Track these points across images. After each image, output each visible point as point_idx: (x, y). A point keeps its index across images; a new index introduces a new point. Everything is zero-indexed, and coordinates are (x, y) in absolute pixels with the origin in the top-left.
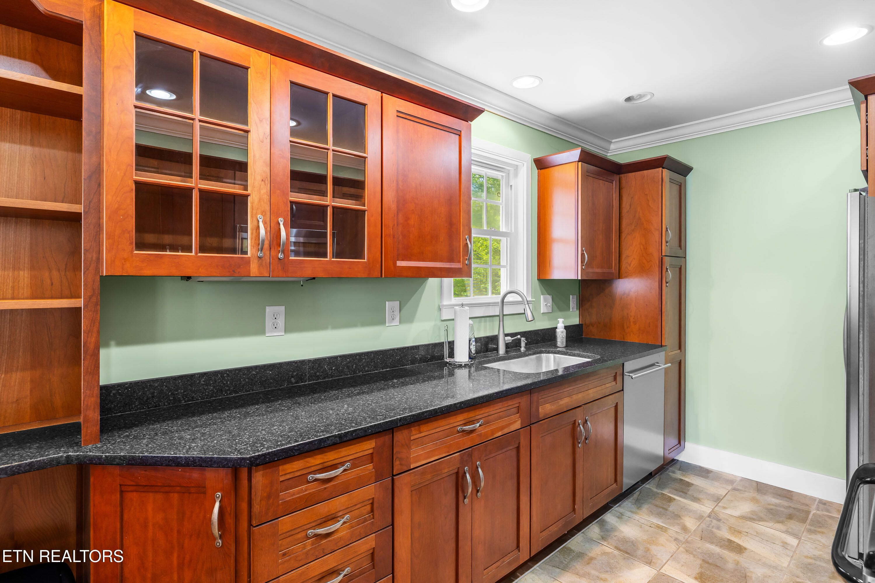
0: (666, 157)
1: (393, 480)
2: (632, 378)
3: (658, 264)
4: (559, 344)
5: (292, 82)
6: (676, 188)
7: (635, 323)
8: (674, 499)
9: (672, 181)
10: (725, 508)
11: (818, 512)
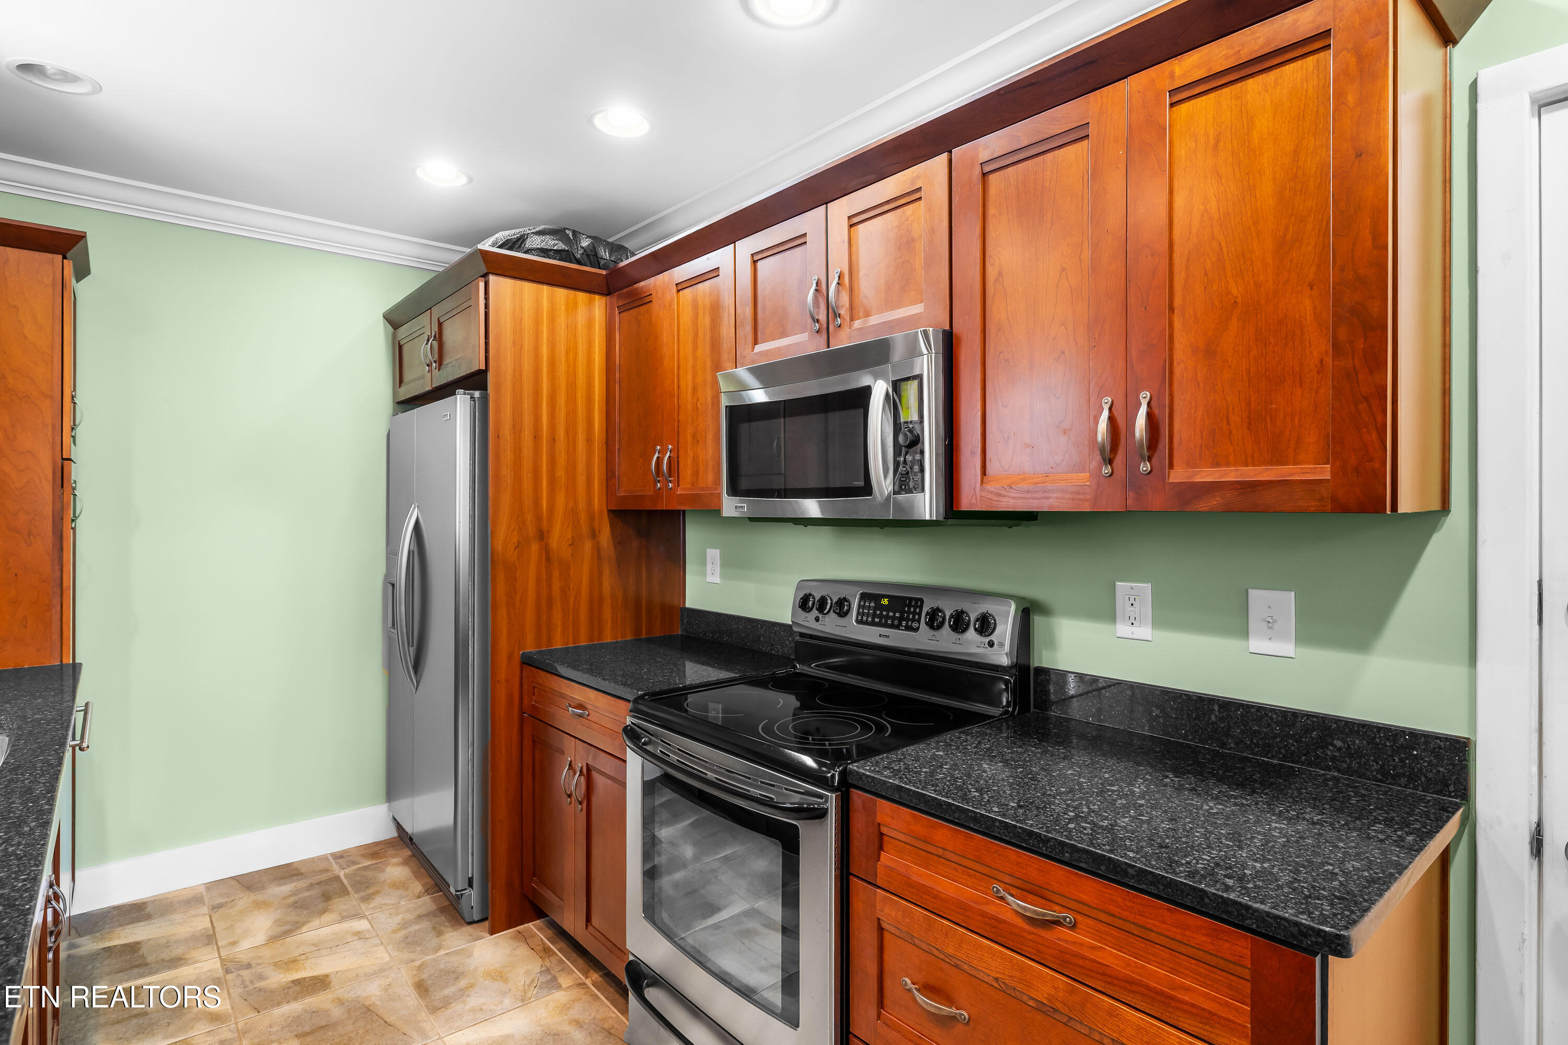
11: (347, 871)
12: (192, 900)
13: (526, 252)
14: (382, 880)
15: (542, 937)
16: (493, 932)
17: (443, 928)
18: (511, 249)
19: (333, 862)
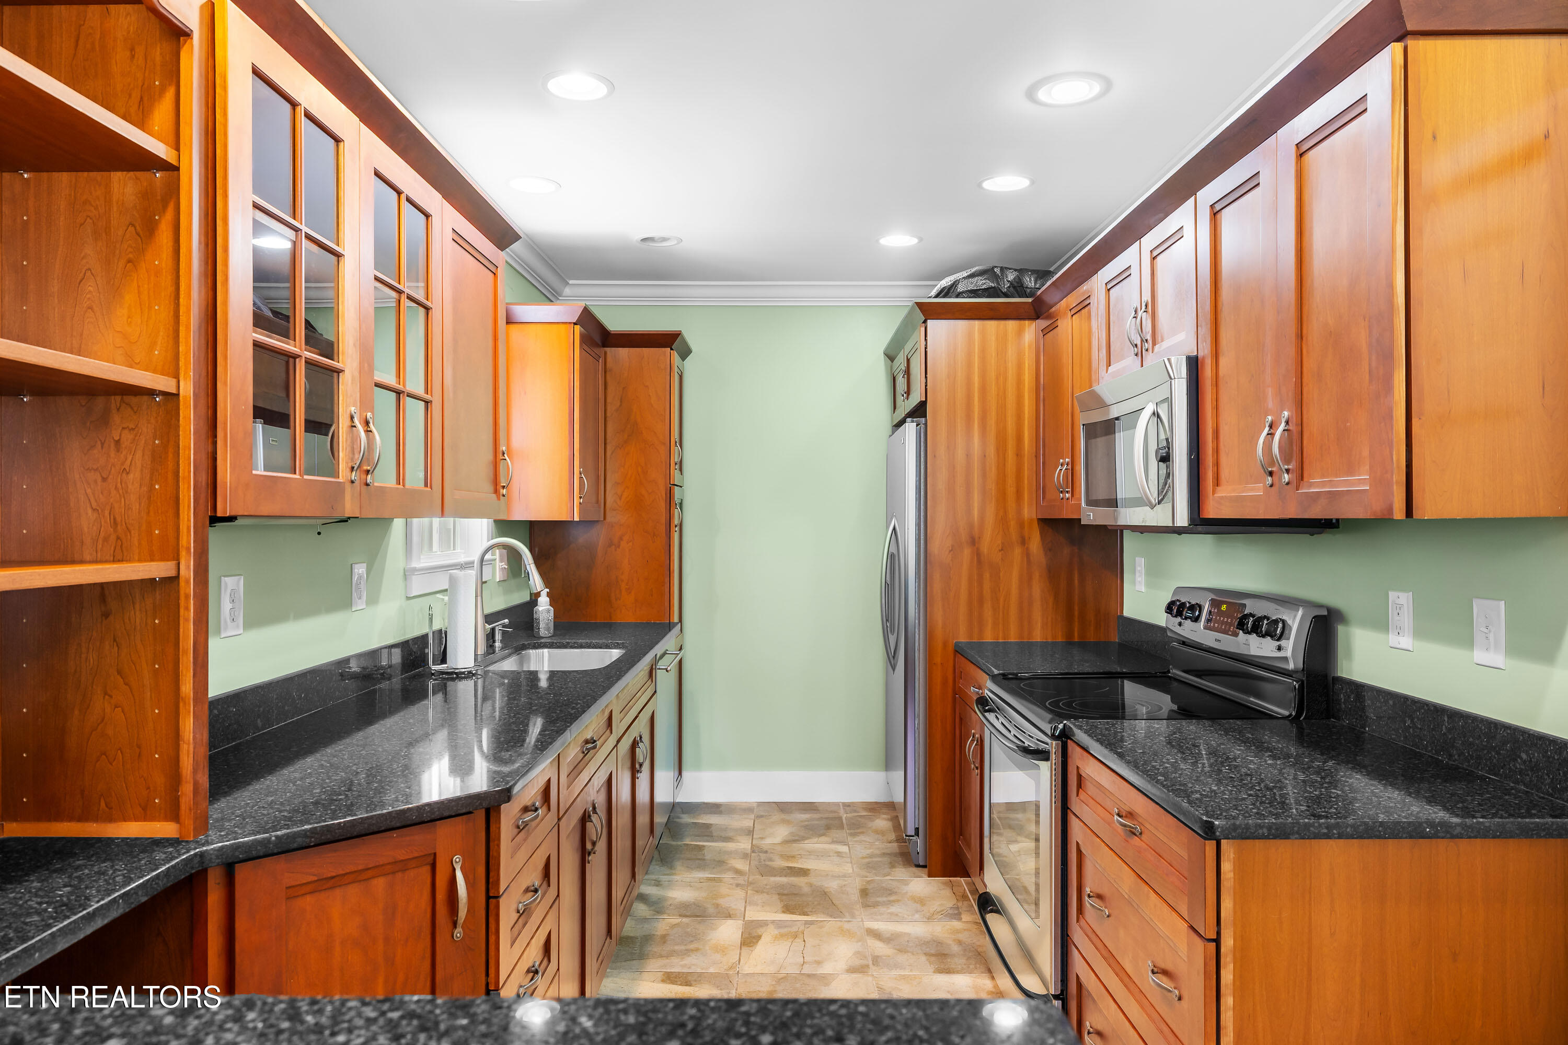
0: (679, 334)
3: (665, 498)
4: (543, 632)
5: (375, 172)
7: (629, 591)
8: (704, 846)
10: (762, 838)
11: (848, 815)
12: (747, 809)
13: (958, 296)
14: (870, 826)
15: (966, 889)
16: (930, 875)
17: (896, 864)
18: (944, 297)
19: (841, 807)
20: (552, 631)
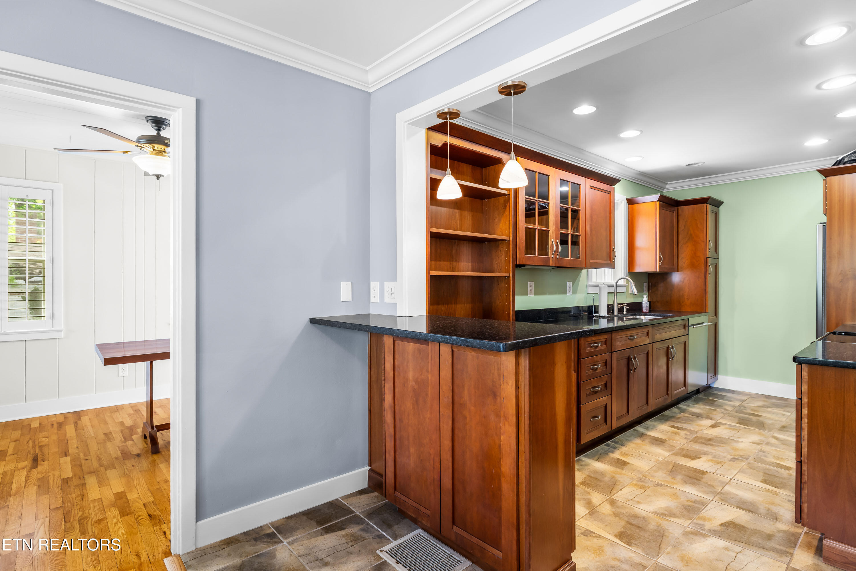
0: (709, 198)
1: (612, 354)
2: (694, 328)
3: (703, 263)
4: (644, 310)
5: (560, 179)
6: (714, 215)
7: (688, 299)
8: (717, 401)
9: (712, 211)
10: (747, 403)
13: (845, 164)
18: (839, 165)
20: (648, 310)
